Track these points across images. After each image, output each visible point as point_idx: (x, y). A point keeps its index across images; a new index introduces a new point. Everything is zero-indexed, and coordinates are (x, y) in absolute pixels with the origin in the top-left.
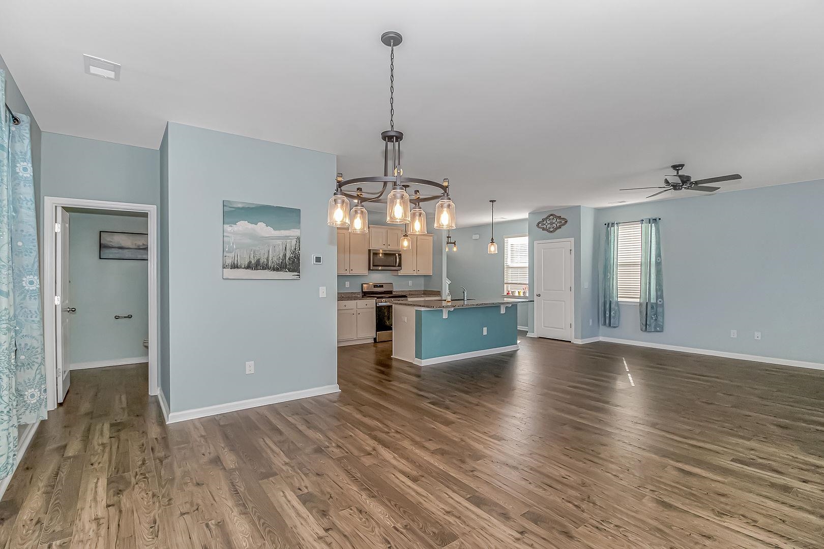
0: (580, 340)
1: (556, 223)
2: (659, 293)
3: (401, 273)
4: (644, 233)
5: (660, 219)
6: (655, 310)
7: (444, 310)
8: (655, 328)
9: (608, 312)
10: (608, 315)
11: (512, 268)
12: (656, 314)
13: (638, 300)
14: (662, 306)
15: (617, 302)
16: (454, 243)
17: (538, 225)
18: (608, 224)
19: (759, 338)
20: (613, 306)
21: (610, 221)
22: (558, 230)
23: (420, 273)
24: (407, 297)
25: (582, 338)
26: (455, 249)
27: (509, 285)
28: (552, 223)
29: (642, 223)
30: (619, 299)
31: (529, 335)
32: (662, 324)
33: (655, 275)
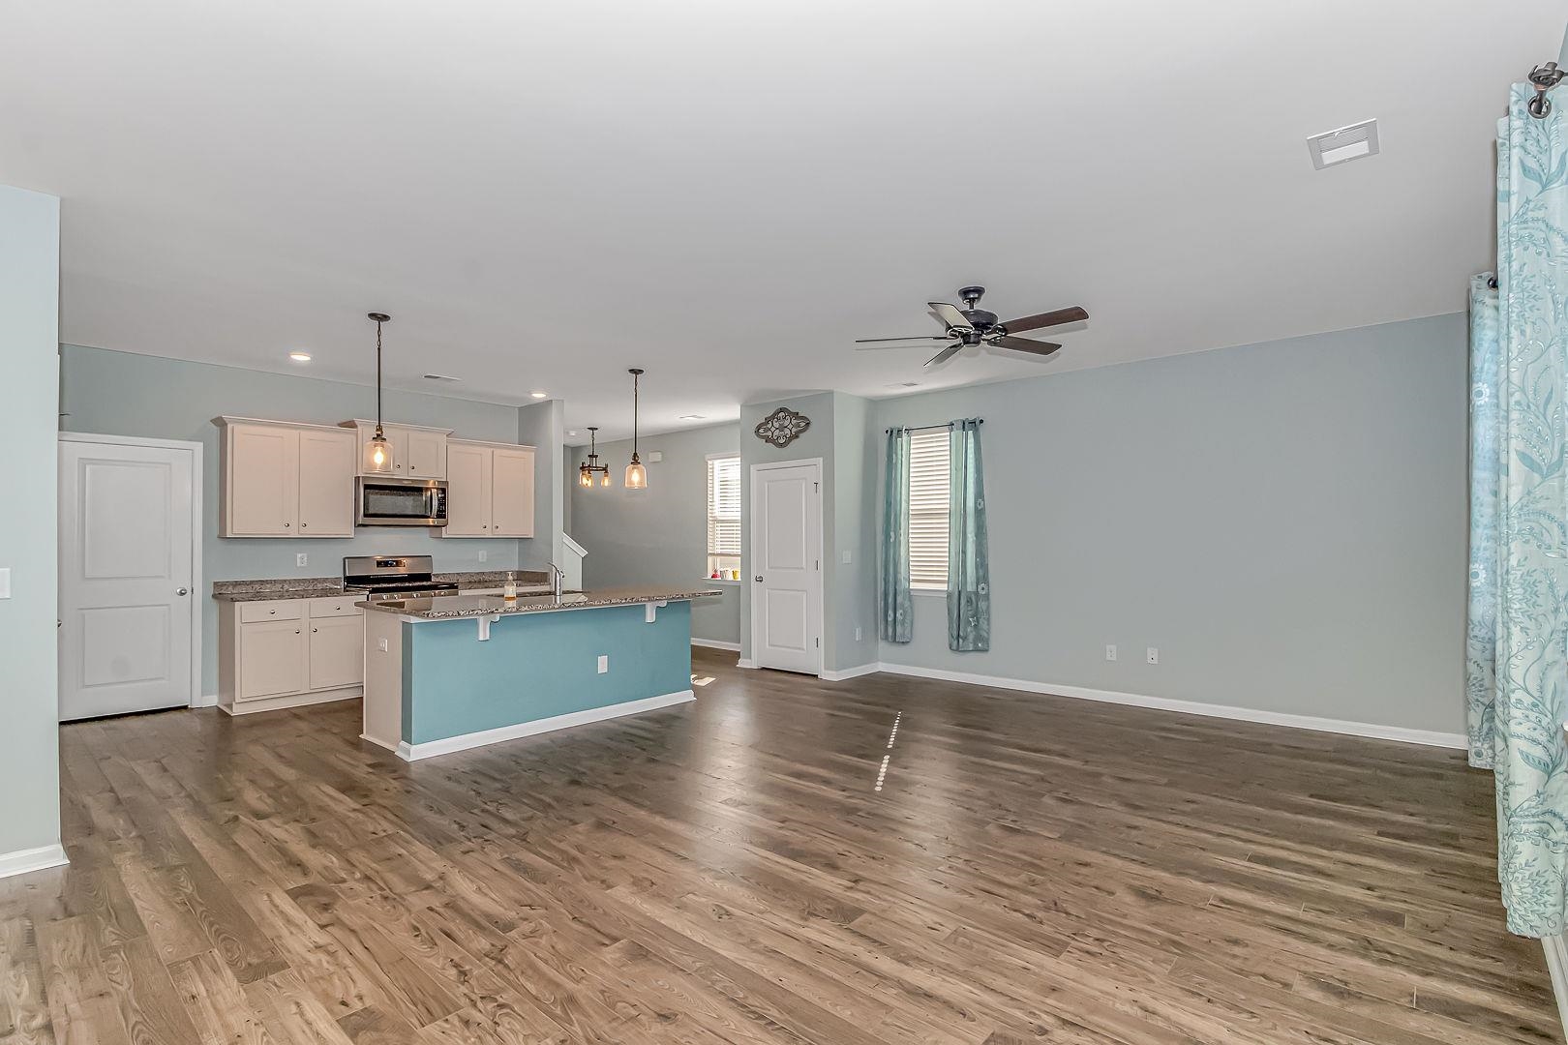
0: (834, 672)
1: (790, 426)
2: (981, 573)
3: (445, 533)
4: (953, 449)
5: (982, 421)
6: (974, 605)
7: (481, 619)
8: (975, 643)
9: (891, 612)
10: (890, 619)
11: (723, 521)
12: (976, 615)
13: (944, 587)
14: (987, 597)
15: (909, 591)
16: (605, 469)
17: (757, 432)
18: (892, 432)
19: (1155, 662)
20: (899, 599)
21: (896, 424)
22: (795, 442)
23: (501, 533)
24: (456, 587)
25: (838, 669)
26: (606, 482)
27: (719, 559)
28: (782, 428)
29: (952, 430)
30: (913, 586)
31: (742, 663)
32: (986, 635)
33: (973, 534)
